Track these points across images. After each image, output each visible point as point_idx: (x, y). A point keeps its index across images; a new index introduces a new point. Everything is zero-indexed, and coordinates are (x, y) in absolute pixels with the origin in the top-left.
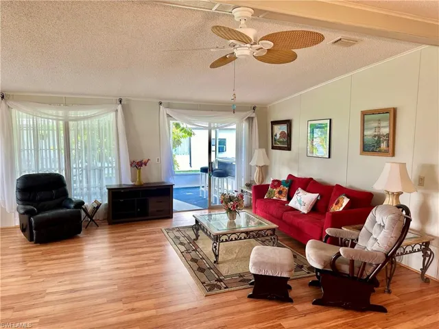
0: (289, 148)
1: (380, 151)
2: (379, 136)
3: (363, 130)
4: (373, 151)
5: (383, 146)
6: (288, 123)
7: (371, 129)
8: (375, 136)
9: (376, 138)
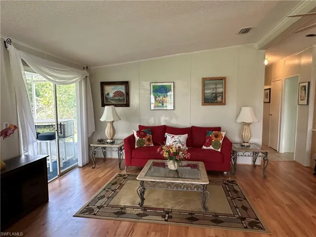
0: (127, 105)
1: (217, 102)
2: (216, 94)
3: (204, 90)
4: (212, 102)
5: (219, 99)
6: (126, 84)
7: (210, 89)
8: (213, 93)
9: (214, 95)
